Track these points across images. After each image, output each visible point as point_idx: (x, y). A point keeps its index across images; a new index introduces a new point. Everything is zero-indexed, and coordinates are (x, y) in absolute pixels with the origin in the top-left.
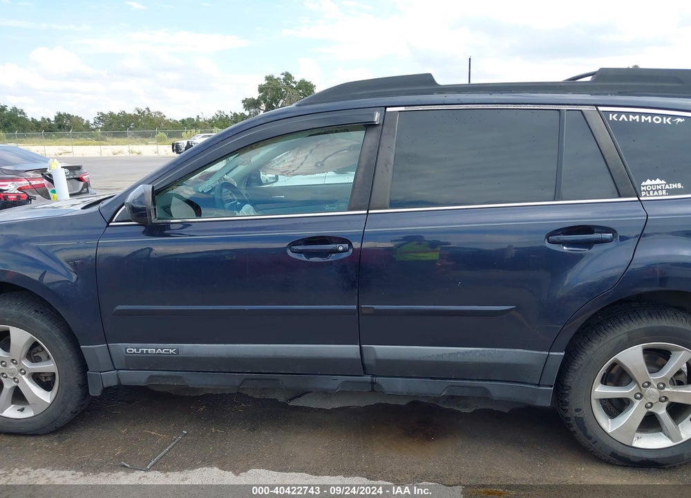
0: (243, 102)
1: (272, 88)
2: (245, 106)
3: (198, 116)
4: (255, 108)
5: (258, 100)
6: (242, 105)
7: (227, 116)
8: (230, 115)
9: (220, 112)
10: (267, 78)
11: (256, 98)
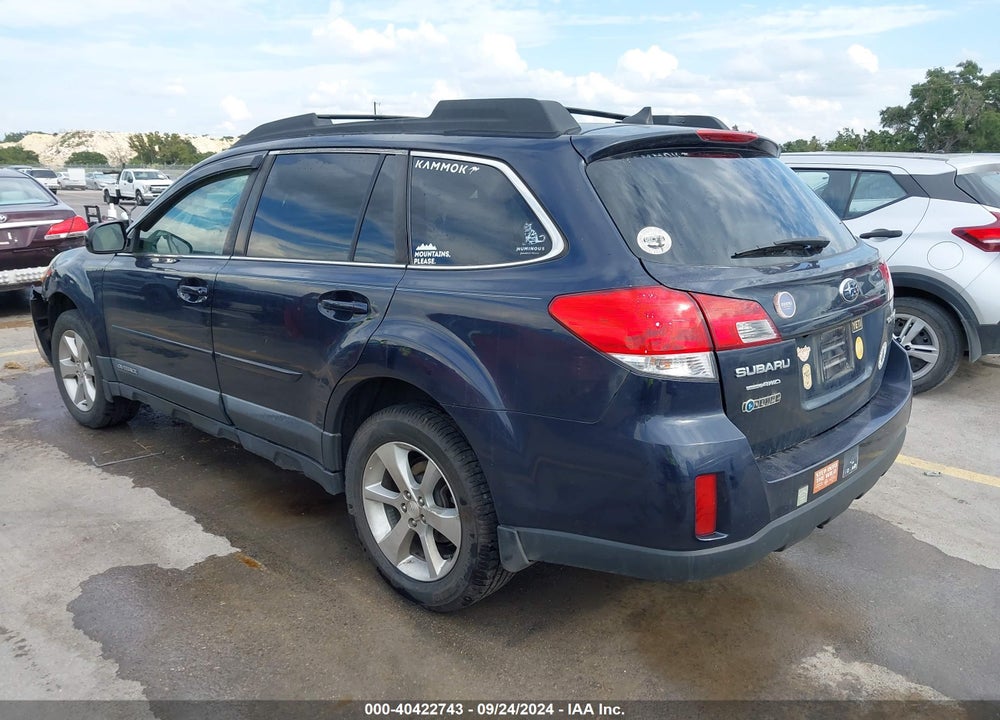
0: (882, 113)
1: (935, 90)
2: (883, 120)
3: (814, 137)
4: (902, 122)
5: (909, 109)
6: (879, 118)
7: (857, 136)
8: (862, 134)
9: (847, 130)
10: (930, 73)
11: (905, 107)
